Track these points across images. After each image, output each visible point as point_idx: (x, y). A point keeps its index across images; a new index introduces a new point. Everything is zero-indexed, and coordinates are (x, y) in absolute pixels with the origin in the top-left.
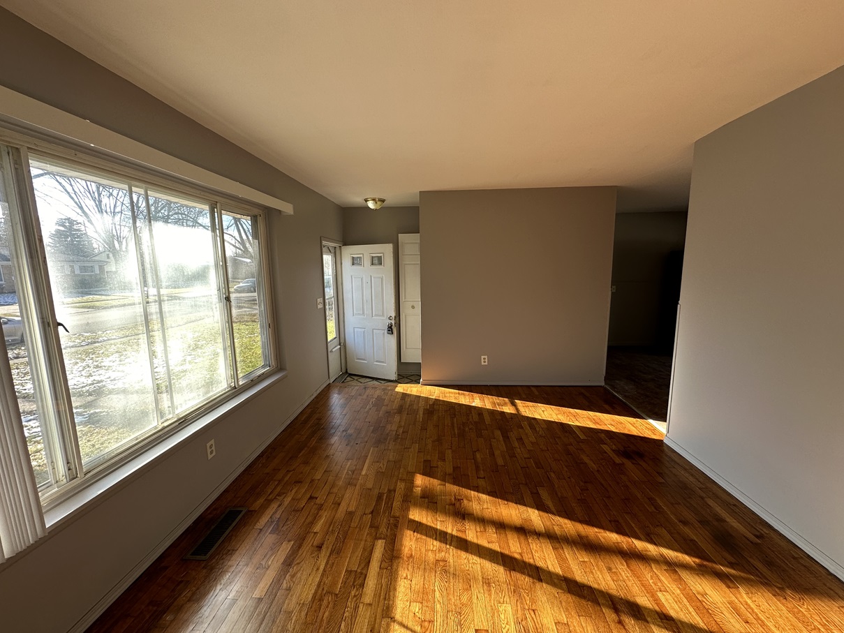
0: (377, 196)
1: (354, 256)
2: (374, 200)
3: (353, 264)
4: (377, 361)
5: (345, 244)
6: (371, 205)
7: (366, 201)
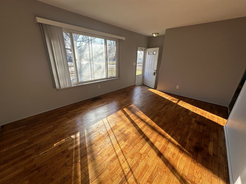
0: (156, 32)
1: (149, 51)
2: (155, 33)
3: (149, 54)
4: (150, 82)
5: (148, 48)
6: (154, 35)
7: (153, 34)
